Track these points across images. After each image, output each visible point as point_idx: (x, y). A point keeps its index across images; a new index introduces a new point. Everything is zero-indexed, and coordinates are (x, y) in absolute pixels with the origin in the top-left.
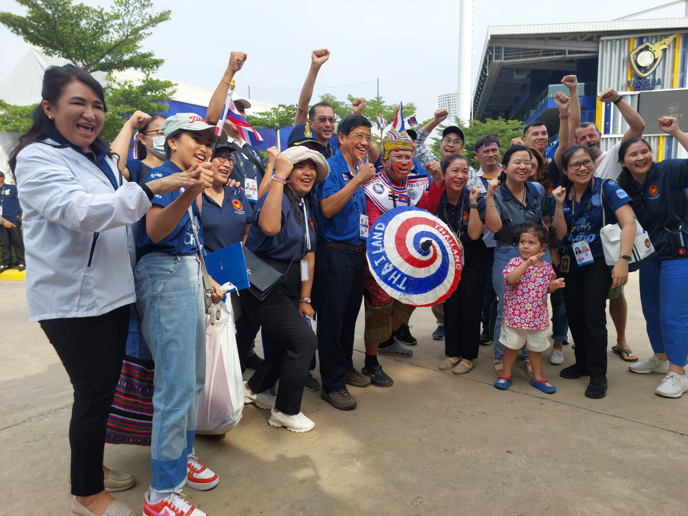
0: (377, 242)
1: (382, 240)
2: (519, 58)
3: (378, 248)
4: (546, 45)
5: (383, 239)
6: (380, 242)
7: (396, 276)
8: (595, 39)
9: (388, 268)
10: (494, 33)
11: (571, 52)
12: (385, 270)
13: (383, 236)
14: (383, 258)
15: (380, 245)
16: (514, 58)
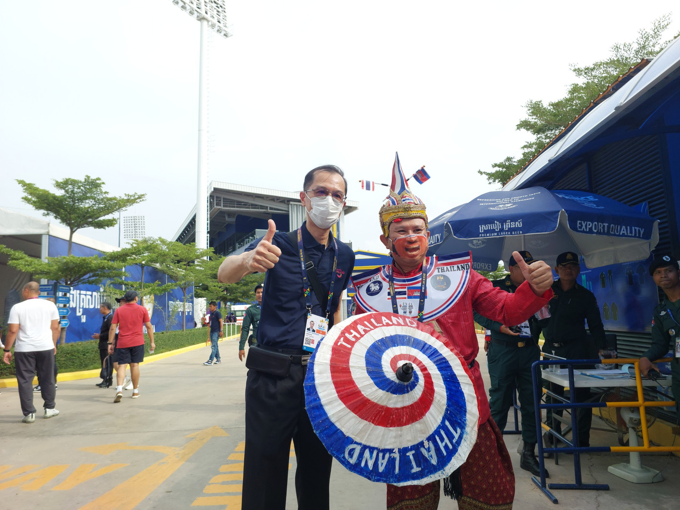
0: (380, 461)
1: (379, 451)
2: (234, 207)
3: (392, 461)
4: (254, 200)
5: (377, 448)
6: (381, 455)
7: (442, 440)
8: (286, 202)
9: (429, 450)
10: (217, 187)
11: (271, 208)
12: (431, 456)
13: (372, 449)
14: (410, 454)
15: (387, 456)
16: (230, 207)
